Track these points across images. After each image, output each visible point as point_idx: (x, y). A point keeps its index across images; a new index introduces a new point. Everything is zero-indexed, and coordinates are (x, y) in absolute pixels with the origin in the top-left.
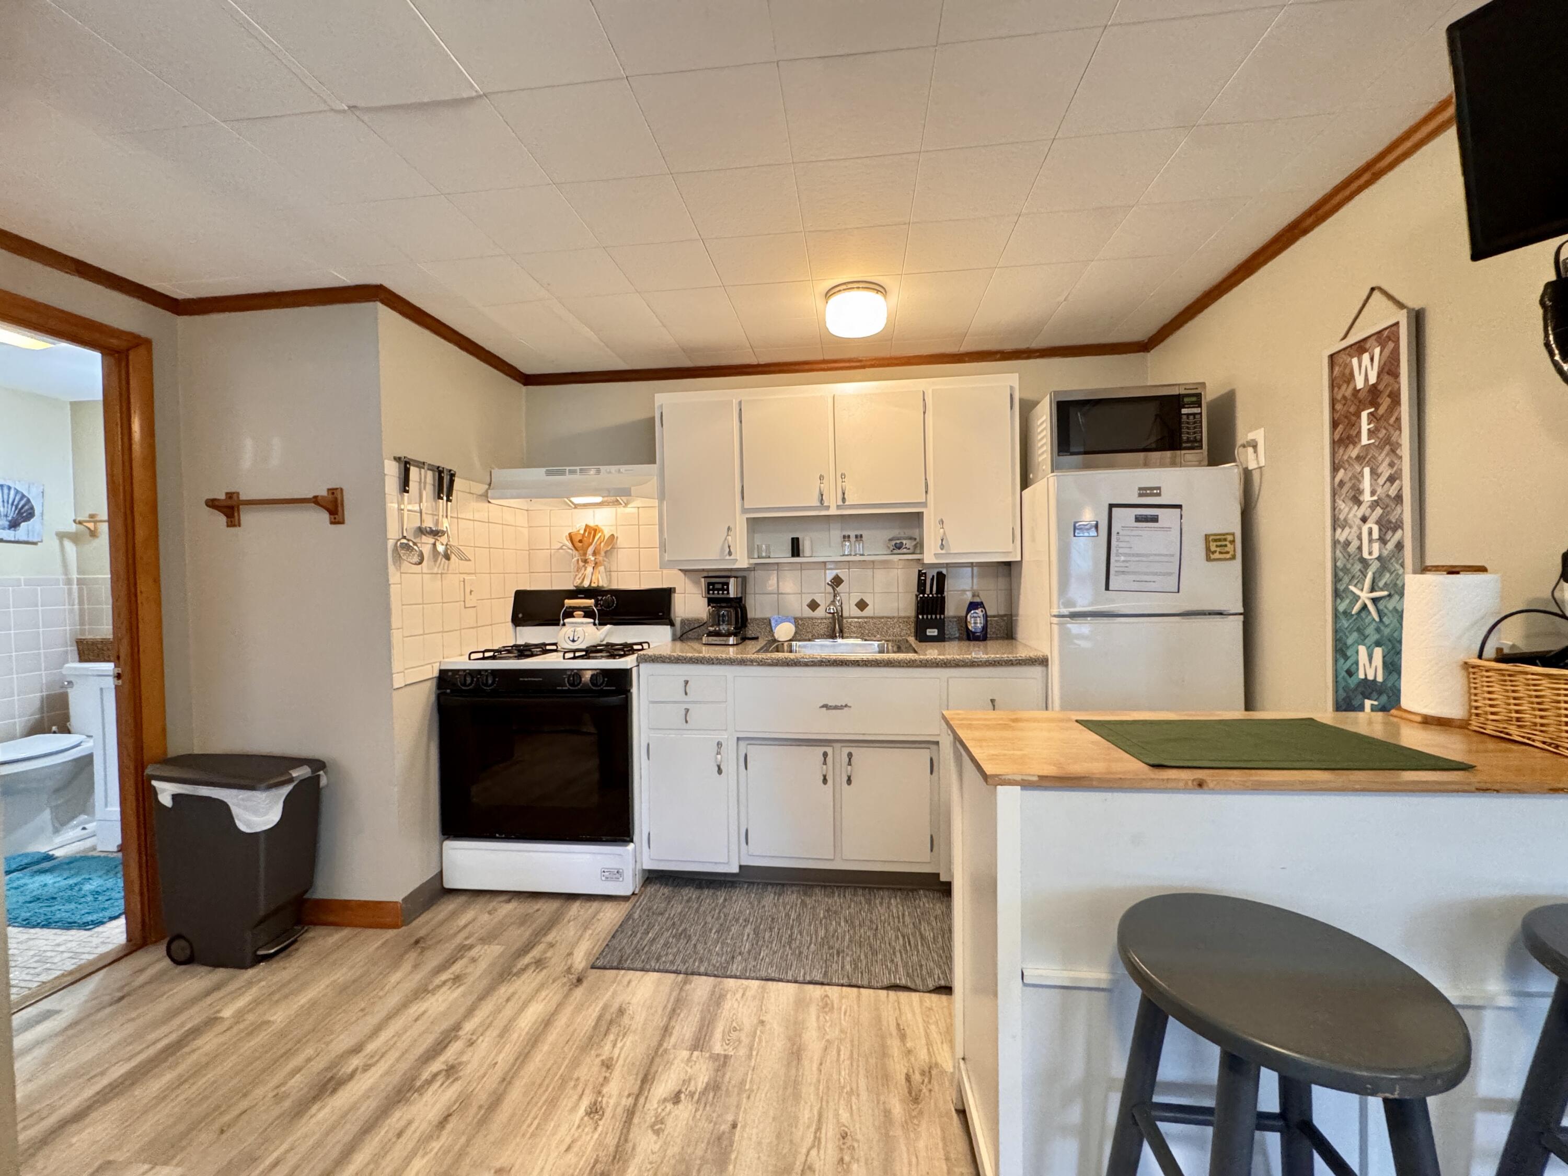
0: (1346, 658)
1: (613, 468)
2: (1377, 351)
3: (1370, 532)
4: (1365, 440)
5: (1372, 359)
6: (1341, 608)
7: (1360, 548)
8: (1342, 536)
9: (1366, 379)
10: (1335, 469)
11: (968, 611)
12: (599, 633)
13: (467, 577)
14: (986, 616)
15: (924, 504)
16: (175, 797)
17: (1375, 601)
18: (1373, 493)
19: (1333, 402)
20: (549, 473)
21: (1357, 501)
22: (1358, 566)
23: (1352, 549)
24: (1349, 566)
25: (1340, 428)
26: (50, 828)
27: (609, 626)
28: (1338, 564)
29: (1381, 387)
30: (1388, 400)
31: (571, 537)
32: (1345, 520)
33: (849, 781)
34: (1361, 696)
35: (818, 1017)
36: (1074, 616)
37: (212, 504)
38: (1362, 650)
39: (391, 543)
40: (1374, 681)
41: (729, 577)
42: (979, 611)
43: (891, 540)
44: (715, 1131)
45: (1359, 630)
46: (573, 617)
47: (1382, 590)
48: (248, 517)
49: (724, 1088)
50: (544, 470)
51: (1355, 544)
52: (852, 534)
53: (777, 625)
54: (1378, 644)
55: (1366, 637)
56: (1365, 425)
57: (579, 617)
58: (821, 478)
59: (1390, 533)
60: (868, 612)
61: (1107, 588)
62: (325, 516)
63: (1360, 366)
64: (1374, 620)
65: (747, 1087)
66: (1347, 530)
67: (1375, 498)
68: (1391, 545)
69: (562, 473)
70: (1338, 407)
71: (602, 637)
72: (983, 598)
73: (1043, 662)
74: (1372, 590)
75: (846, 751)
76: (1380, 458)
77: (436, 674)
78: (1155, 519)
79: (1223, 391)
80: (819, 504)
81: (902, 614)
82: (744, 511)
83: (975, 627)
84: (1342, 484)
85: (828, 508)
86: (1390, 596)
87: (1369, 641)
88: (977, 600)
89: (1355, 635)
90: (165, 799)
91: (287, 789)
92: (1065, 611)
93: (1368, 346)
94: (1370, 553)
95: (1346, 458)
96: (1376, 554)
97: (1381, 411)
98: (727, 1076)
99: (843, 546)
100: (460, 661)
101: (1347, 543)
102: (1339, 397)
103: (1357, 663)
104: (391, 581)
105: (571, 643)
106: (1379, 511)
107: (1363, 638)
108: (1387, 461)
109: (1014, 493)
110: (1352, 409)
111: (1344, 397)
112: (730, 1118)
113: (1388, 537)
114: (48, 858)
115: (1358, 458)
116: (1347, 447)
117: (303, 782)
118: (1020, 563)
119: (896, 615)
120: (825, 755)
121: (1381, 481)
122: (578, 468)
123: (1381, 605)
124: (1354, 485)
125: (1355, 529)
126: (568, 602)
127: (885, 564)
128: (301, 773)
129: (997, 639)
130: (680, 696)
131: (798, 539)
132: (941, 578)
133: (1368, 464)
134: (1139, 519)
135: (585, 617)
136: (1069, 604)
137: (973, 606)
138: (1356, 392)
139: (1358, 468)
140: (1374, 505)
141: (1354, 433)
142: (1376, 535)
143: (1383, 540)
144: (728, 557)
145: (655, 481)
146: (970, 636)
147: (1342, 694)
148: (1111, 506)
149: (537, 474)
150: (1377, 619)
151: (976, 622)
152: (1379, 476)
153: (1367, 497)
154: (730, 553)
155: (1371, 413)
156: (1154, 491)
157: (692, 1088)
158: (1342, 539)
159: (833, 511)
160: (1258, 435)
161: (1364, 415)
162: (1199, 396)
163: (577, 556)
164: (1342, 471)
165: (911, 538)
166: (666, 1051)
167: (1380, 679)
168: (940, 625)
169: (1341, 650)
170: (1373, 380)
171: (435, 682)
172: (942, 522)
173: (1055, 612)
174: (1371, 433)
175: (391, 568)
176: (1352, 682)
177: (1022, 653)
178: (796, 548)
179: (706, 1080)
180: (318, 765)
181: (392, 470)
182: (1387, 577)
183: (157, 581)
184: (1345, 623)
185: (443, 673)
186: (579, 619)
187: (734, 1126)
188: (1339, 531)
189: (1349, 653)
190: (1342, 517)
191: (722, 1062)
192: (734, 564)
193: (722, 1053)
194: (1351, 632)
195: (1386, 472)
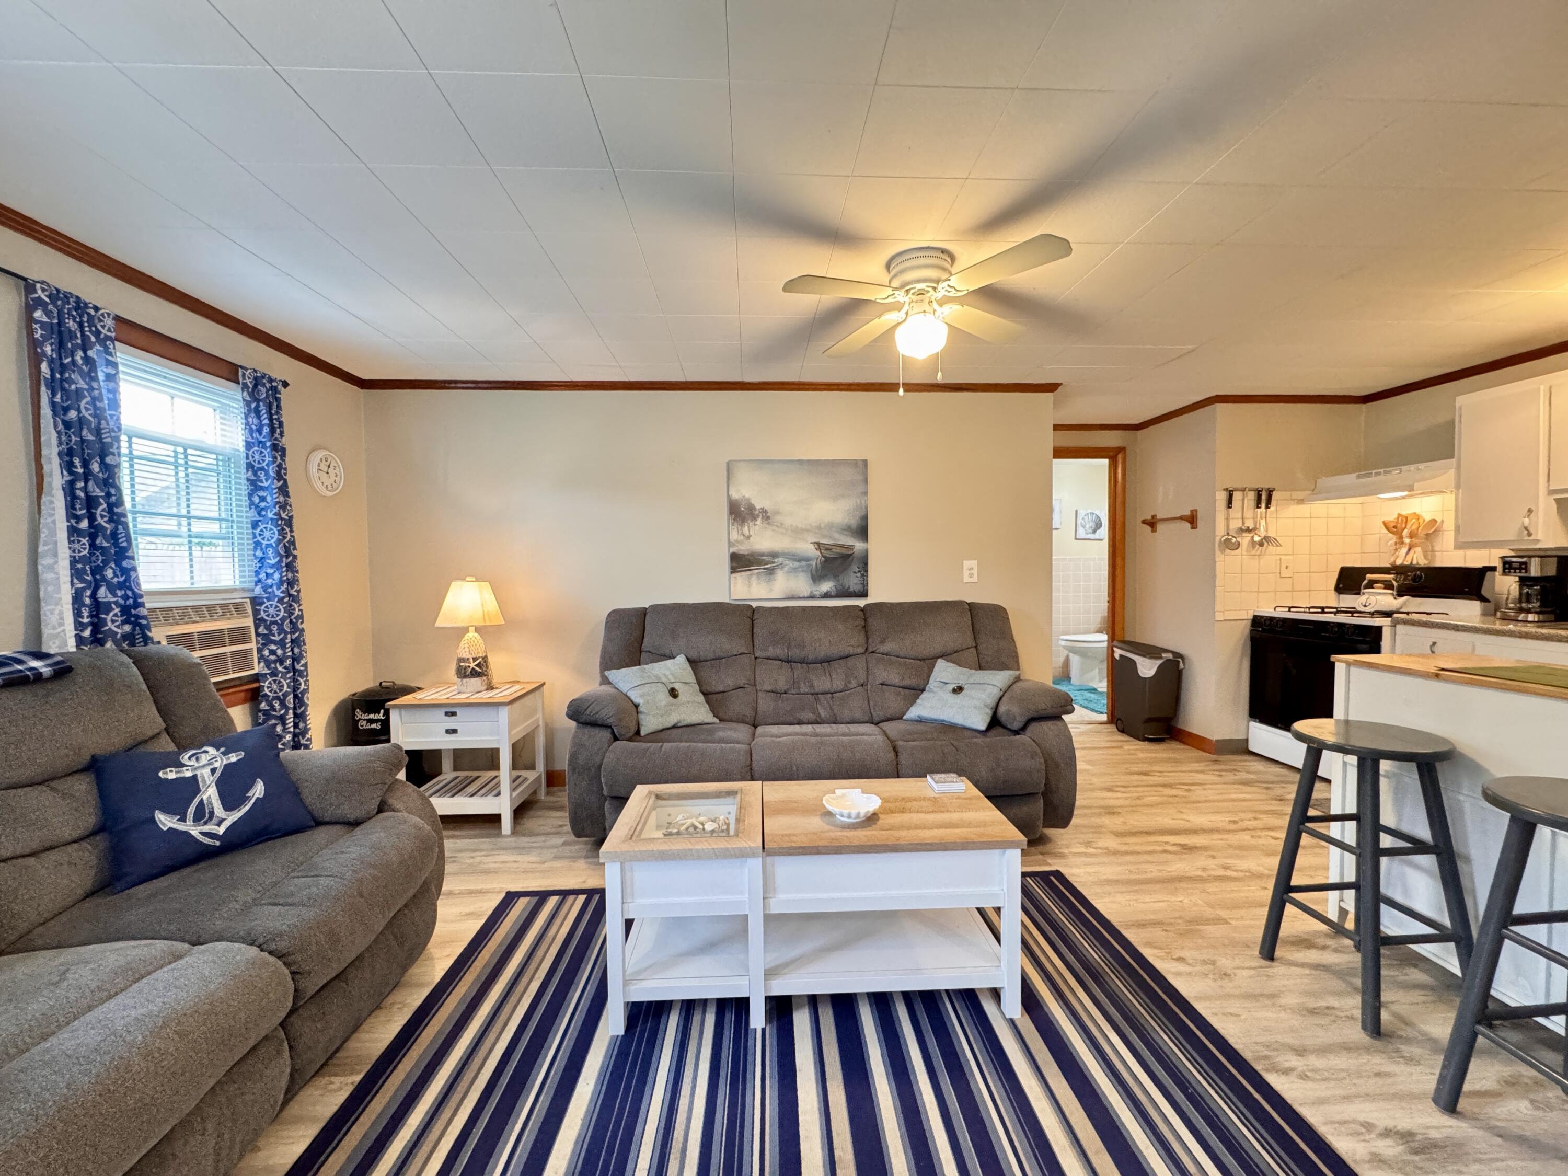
1: (1412, 467)
12: (1396, 602)
13: (1283, 557)
16: (1121, 656)
20: (1359, 477)
26: (1097, 679)
27: (1405, 598)
31: (1385, 524)
37: (1144, 522)
39: (1217, 539)
41: (1530, 557)
46: (1372, 588)
48: (1160, 527)
50: (1356, 474)
57: (1380, 588)
62: (1188, 525)
69: (1370, 475)
71: (1398, 606)
77: (1251, 617)
82: (1551, 492)
90: (1117, 656)
91: (1159, 662)
100: (1267, 611)
104: (1217, 559)
114: (1095, 689)
117: (1168, 660)
122: (1382, 471)
126: (1369, 576)
128: (1170, 656)
135: (1385, 588)
144: (1526, 538)
145: (1452, 472)
149: (1350, 479)
154: (1529, 534)
163: (1393, 539)
171: (1249, 623)
175: (1218, 553)
180: (1178, 656)
181: (1221, 497)
183: (1123, 559)
185: (1255, 617)
186: (1378, 589)
192: (1536, 544)
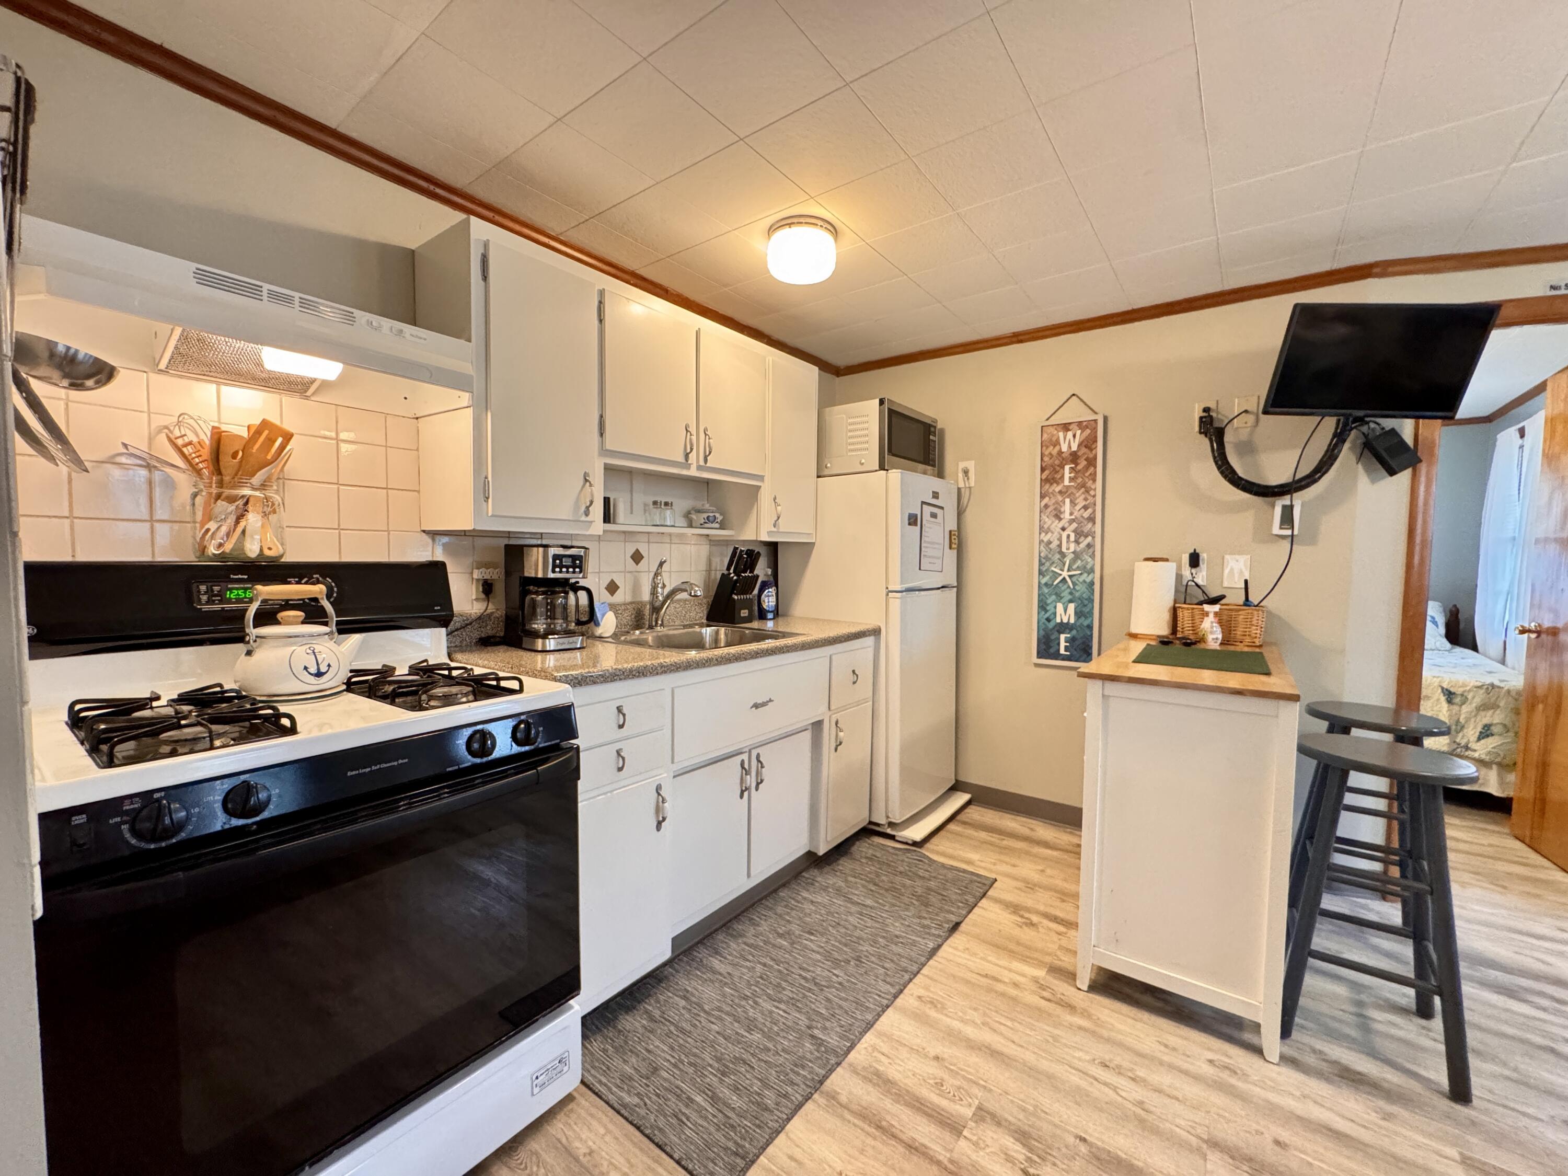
0: (1046, 611)
1: (383, 322)
2: (1079, 432)
3: (1068, 536)
4: (1067, 482)
5: (1074, 436)
6: (1044, 581)
7: (1060, 546)
8: (1046, 538)
9: (1070, 447)
10: (1042, 497)
11: (762, 590)
15: (763, 478)
17: (1070, 576)
18: (1071, 514)
19: (1042, 455)
20: (203, 278)
21: (1058, 517)
22: (1058, 556)
23: (1053, 546)
24: (1050, 556)
25: (1047, 472)
28: (1042, 555)
29: (1080, 453)
30: (1085, 463)
32: (1049, 528)
34: (1056, 633)
35: (946, 1015)
38: (1060, 607)
40: (1068, 623)
42: (772, 590)
44: (1087, 1158)
45: (1056, 594)
46: (277, 623)
47: (1075, 570)
49: (1027, 1128)
50: (194, 266)
51: (1056, 542)
52: (662, 501)
53: (603, 615)
54: (1071, 601)
55: (1062, 598)
56: (1067, 475)
57: (289, 624)
59: (1082, 539)
61: (920, 568)
63: (1065, 438)
64: (1069, 587)
65: (1031, 1108)
66: (1050, 534)
67: (1073, 517)
68: (1083, 545)
69: (254, 292)
70: (1046, 459)
74: (1069, 570)
75: (755, 753)
76: (1077, 495)
78: (936, 516)
80: (683, 461)
82: (604, 452)
83: (768, 606)
84: (1046, 506)
85: (692, 467)
86: (1081, 574)
87: (1064, 600)
88: (767, 579)
89: (1054, 597)
93: (1071, 427)
94: (1068, 549)
95: (1051, 490)
96: (1072, 549)
97: (1079, 467)
98: (1010, 1118)
101: (1050, 542)
102: (1047, 453)
103: (1055, 614)
105: (313, 680)
106: (1075, 525)
107: (1059, 598)
108: (1083, 496)
110: (1057, 462)
111: (1050, 454)
112: (1071, 1140)
113: (1081, 540)
115: (1060, 492)
116: (1051, 484)
120: (743, 765)
121: (1078, 508)
122: (297, 295)
123: (1074, 579)
124: (1055, 509)
125: (1056, 534)
127: (682, 540)
131: (609, 500)
133: (1068, 497)
134: (931, 515)
135: (307, 620)
137: (766, 585)
138: (1060, 452)
139: (1060, 498)
140: (1071, 522)
141: (1058, 476)
142: (1072, 538)
143: (1077, 542)
144: (583, 518)
147: (1042, 633)
148: (922, 504)
150: (1071, 586)
151: (769, 601)
152: (1076, 505)
153: (1067, 516)
155: (1071, 468)
156: (937, 495)
157: (1021, 1158)
158: (1046, 540)
159: (693, 472)
160: (969, 465)
161: (1067, 468)
162: (935, 428)
164: (1047, 499)
166: (951, 1161)
167: (1072, 621)
168: (750, 605)
169: (1043, 606)
170: (1074, 448)
173: (896, 588)
174: (1071, 479)
176: (1051, 625)
178: (607, 512)
179: (1012, 1140)
182: (1079, 563)
184: (1046, 590)
186: (293, 625)
187: (1083, 1140)
188: (1043, 534)
189: (1048, 608)
190: (1046, 526)
191: (983, 1114)
193: (973, 1109)
194: (1050, 595)
195: (1081, 503)
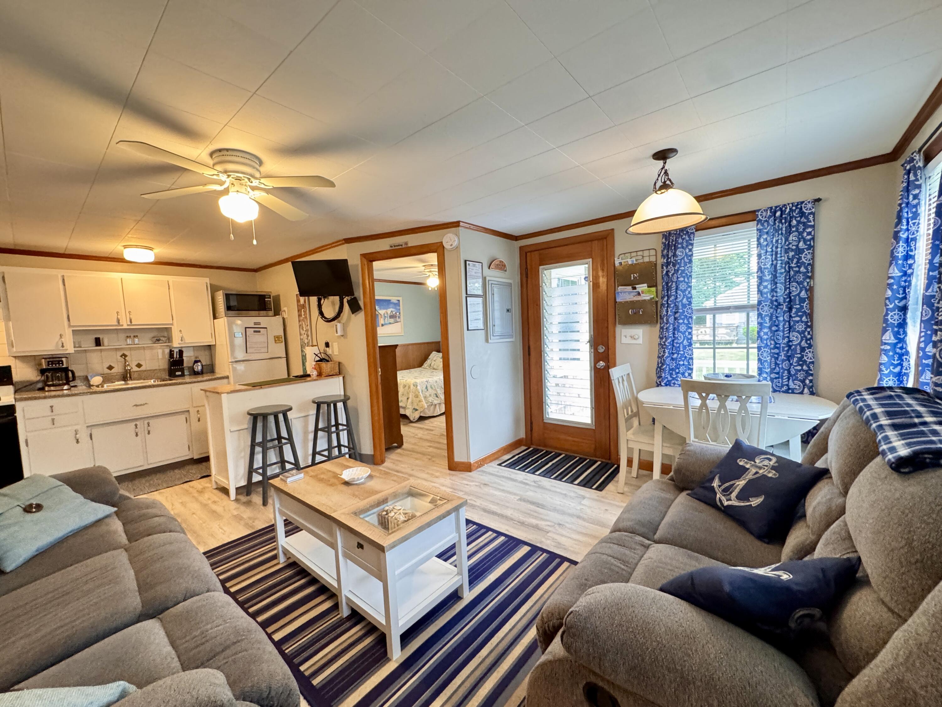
6: (303, 354)
8: (302, 337)
10: (299, 321)
11: (194, 364)
14: (202, 366)
15: (172, 324)
18: (305, 328)
21: (303, 330)
24: (303, 344)
25: (299, 312)
28: (301, 344)
29: (304, 305)
33: (149, 433)
36: (236, 362)
42: (199, 364)
43: (154, 337)
51: (304, 339)
52: (132, 335)
53: (92, 378)
56: (303, 313)
58: (117, 313)
60: (142, 368)
61: (247, 352)
63: (301, 299)
68: (308, 340)
70: (298, 307)
72: (200, 358)
73: (227, 377)
75: (146, 422)
78: (259, 332)
79: (277, 294)
80: (117, 324)
81: (161, 368)
83: (198, 370)
84: (300, 325)
85: (122, 325)
88: (198, 359)
92: (234, 360)
99: (126, 340)
101: (302, 339)
102: (298, 305)
106: (306, 332)
109: (210, 320)
110: (300, 308)
113: (308, 338)
116: (300, 317)
118: (215, 345)
119: (157, 368)
120: (136, 425)
124: (302, 326)
127: (151, 348)
129: (207, 373)
130: (49, 413)
131: (99, 338)
132: (181, 352)
133: (304, 321)
134: (255, 332)
136: (235, 358)
137: (196, 362)
138: (301, 305)
139: (302, 322)
142: (306, 337)
146: (195, 373)
148: (246, 328)
151: (198, 367)
156: (259, 324)
159: (125, 327)
160: (285, 309)
161: (303, 310)
162: (270, 295)
165: (164, 337)
168: (182, 370)
170: (303, 303)
172: (180, 331)
173: (230, 361)
174: (304, 315)
177: (218, 376)
178: (98, 342)
184: (303, 358)
190: (301, 333)
195: (306, 324)
